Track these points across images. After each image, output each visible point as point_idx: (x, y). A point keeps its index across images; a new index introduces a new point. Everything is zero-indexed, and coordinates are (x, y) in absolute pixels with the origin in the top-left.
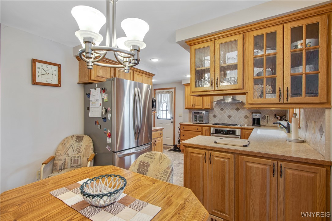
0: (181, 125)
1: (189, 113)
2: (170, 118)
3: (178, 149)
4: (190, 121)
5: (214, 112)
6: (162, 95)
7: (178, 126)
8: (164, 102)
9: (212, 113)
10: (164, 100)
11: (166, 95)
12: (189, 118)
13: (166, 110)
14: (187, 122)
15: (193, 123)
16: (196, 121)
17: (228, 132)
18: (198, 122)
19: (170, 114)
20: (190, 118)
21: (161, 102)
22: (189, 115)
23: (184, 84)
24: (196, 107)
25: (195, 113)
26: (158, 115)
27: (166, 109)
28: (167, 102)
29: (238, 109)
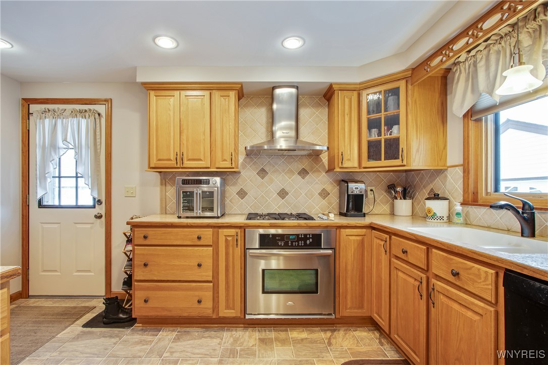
0: (134, 226)
1: (162, 184)
2: (91, 203)
3: (124, 311)
4: (164, 211)
5: (239, 180)
6: (59, 122)
7: (120, 229)
8: (68, 148)
9: (235, 184)
10: (65, 140)
11: (72, 125)
12: (161, 200)
13: (77, 177)
14: (155, 214)
15: (179, 217)
16: (191, 209)
17: (301, 239)
18: (198, 212)
19: (92, 189)
20: (164, 201)
21: (54, 146)
22: (161, 191)
23: (144, 84)
24: (187, 163)
25: (185, 182)
26: (40, 193)
27: (77, 174)
28: (78, 149)
29: (303, 173)
